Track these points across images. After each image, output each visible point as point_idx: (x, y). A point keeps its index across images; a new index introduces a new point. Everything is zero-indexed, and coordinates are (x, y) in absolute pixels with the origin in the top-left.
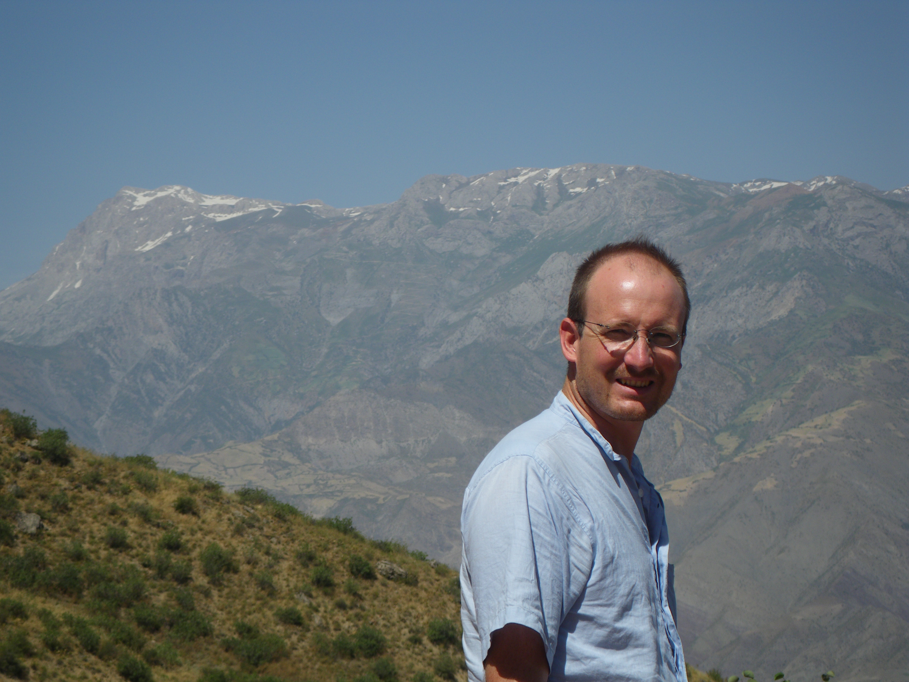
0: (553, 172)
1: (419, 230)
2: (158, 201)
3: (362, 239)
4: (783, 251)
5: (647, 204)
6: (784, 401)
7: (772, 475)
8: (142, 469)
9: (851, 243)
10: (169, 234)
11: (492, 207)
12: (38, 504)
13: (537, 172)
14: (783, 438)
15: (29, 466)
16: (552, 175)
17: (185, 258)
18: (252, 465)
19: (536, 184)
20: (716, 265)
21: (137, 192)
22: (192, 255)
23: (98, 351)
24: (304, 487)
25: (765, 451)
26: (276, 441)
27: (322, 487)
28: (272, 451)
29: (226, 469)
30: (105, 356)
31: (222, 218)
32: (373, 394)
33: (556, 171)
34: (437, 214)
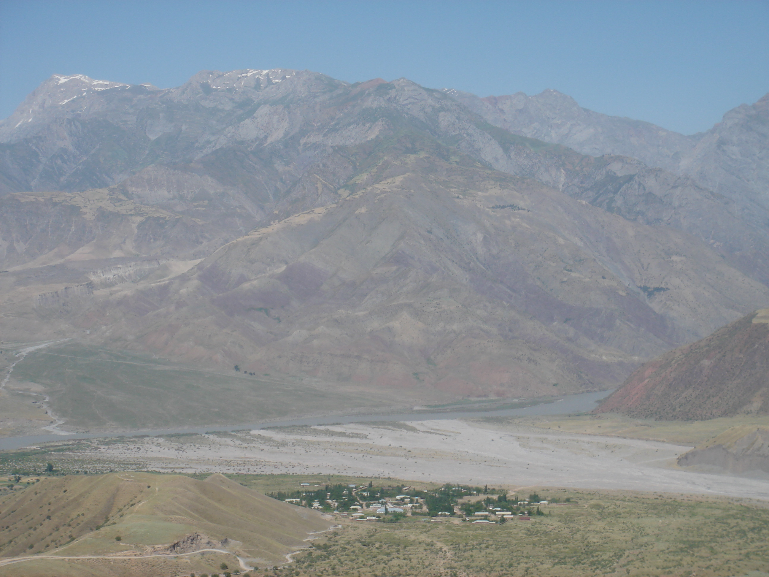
0: (265, 72)
1: (198, 96)
2: (71, 81)
3: (168, 99)
4: (374, 108)
5: (310, 87)
6: (372, 174)
7: (365, 206)
9: (406, 106)
10: (75, 97)
11: (235, 87)
13: (257, 71)
14: (371, 188)
16: (265, 73)
17: (81, 107)
18: (103, 199)
19: (256, 77)
20: (342, 114)
21: (61, 77)
22: (85, 106)
23: (34, 148)
24: (129, 211)
25: (362, 194)
26: (115, 188)
27: (138, 211)
28: (114, 193)
29: (89, 200)
30: (37, 150)
31: (101, 89)
32: (167, 168)
33: (267, 71)
34: (207, 89)
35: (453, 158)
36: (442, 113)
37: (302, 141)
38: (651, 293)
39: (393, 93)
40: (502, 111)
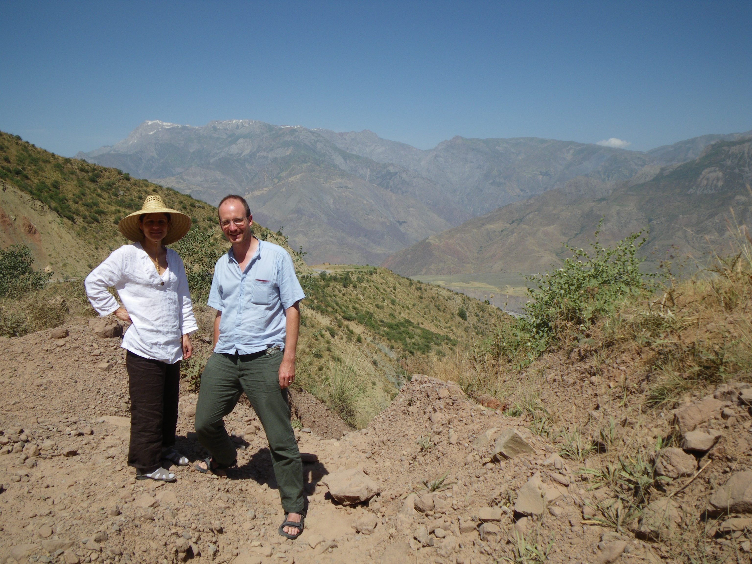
0: (241, 121)
1: (211, 132)
2: (154, 123)
3: (198, 133)
4: (289, 141)
5: (261, 129)
6: (288, 172)
7: (285, 188)
8: (145, 182)
9: (303, 140)
10: (156, 131)
11: (227, 128)
12: (123, 189)
13: (237, 121)
14: (287, 180)
15: (121, 181)
17: (159, 136)
19: (237, 123)
20: (275, 143)
21: (149, 121)
22: (161, 136)
23: (140, 156)
24: (182, 187)
25: (283, 183)
26: (178, 177)
28: (177, 179)
29: (165, 183)
31: (167, 127)
32: (200, 168)
34: (215, 128)
35: (322, 165)
36: (318, 143)
37: (258, 155)
38: (401, 223)
39: (297, 134)
40: (345, 139)
